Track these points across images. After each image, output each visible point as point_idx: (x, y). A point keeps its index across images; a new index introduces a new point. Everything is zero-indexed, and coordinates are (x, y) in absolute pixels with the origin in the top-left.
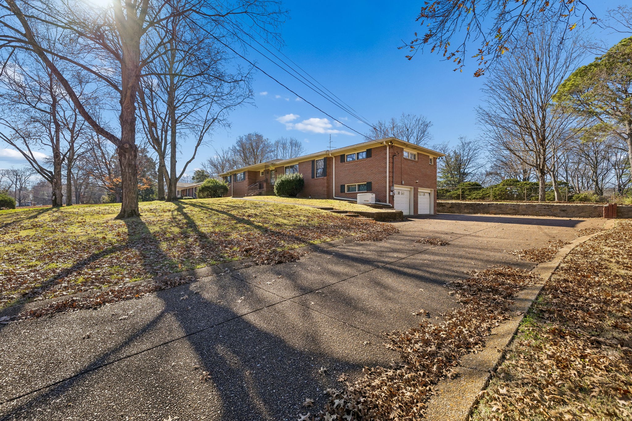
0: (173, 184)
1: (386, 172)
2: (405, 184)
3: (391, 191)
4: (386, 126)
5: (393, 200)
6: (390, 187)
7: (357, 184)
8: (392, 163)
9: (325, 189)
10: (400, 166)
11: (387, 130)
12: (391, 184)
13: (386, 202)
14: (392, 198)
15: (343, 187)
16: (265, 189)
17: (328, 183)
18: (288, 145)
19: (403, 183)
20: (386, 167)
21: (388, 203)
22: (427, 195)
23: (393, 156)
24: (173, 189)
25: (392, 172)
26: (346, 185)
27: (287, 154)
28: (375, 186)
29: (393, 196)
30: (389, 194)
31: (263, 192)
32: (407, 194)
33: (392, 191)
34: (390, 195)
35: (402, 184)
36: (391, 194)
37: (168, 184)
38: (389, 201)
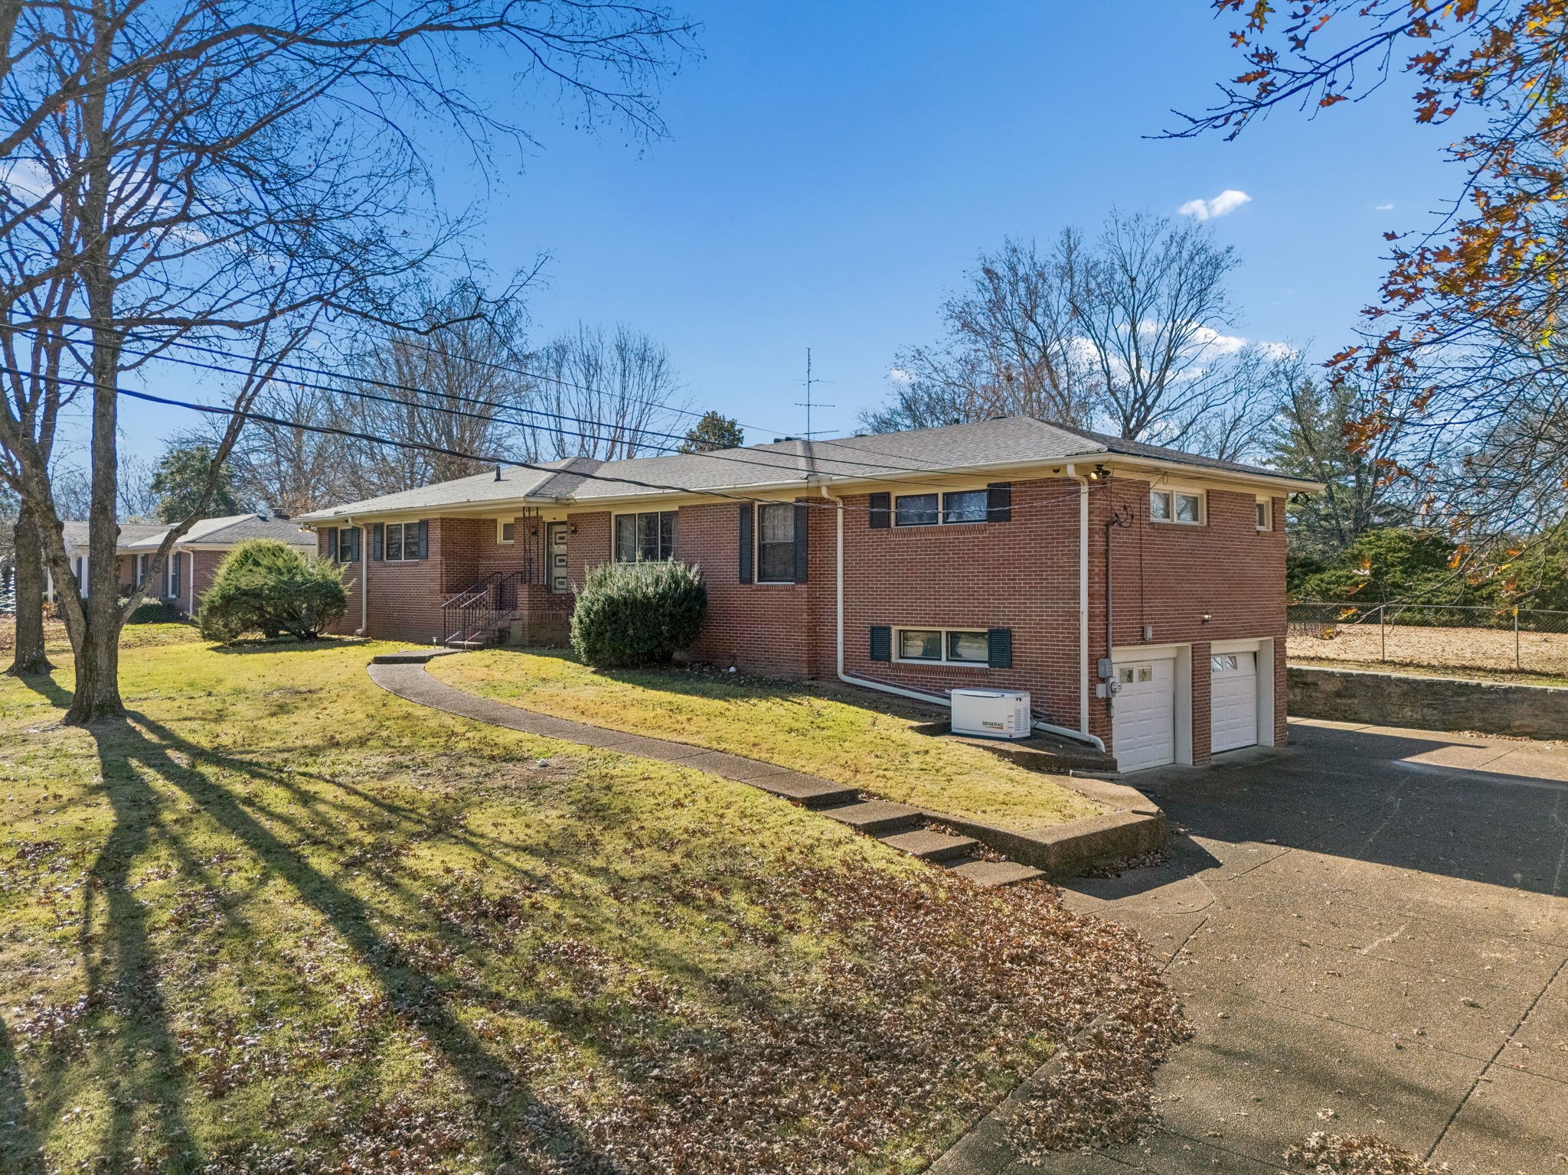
0: (102, 640)
1: (1076, 594)
2: (1159, 639)
3: (1096, 678)
4: (1040, 259)
5: (1109, 717)
6: (1093, 661)
7: (944, 630)
8: (1102, 555)
9: (802, 637)
10: (1134, 561)
11: (1041, 275)
12: (1099, 650)
13: (1076, 724)
14: (1103, 708)
15: (879, 638)
16: (523, 611)
17: (812, 611)
18: (608, 357)
19: (1149, 634)
20: (1077, 574)
21: (1084, 734)
22: (1245, 664)
23: (1107, 525)
24: (102, 661)
25: (1101, 595)
26: (894, 630)
27: (605, 398)
28: (1025, 647)
29: (1108, 703)
30: (1092, 690)
31: (517, 629)
32: (1162, 673)
33: (1103, 680)
34: (1093, 699)
35: (1143, 641)
36: (1101, 691)
37: (80, 639)
38: (1092, 723)
